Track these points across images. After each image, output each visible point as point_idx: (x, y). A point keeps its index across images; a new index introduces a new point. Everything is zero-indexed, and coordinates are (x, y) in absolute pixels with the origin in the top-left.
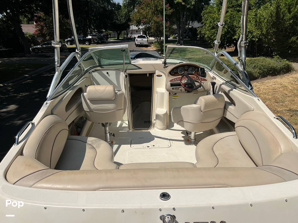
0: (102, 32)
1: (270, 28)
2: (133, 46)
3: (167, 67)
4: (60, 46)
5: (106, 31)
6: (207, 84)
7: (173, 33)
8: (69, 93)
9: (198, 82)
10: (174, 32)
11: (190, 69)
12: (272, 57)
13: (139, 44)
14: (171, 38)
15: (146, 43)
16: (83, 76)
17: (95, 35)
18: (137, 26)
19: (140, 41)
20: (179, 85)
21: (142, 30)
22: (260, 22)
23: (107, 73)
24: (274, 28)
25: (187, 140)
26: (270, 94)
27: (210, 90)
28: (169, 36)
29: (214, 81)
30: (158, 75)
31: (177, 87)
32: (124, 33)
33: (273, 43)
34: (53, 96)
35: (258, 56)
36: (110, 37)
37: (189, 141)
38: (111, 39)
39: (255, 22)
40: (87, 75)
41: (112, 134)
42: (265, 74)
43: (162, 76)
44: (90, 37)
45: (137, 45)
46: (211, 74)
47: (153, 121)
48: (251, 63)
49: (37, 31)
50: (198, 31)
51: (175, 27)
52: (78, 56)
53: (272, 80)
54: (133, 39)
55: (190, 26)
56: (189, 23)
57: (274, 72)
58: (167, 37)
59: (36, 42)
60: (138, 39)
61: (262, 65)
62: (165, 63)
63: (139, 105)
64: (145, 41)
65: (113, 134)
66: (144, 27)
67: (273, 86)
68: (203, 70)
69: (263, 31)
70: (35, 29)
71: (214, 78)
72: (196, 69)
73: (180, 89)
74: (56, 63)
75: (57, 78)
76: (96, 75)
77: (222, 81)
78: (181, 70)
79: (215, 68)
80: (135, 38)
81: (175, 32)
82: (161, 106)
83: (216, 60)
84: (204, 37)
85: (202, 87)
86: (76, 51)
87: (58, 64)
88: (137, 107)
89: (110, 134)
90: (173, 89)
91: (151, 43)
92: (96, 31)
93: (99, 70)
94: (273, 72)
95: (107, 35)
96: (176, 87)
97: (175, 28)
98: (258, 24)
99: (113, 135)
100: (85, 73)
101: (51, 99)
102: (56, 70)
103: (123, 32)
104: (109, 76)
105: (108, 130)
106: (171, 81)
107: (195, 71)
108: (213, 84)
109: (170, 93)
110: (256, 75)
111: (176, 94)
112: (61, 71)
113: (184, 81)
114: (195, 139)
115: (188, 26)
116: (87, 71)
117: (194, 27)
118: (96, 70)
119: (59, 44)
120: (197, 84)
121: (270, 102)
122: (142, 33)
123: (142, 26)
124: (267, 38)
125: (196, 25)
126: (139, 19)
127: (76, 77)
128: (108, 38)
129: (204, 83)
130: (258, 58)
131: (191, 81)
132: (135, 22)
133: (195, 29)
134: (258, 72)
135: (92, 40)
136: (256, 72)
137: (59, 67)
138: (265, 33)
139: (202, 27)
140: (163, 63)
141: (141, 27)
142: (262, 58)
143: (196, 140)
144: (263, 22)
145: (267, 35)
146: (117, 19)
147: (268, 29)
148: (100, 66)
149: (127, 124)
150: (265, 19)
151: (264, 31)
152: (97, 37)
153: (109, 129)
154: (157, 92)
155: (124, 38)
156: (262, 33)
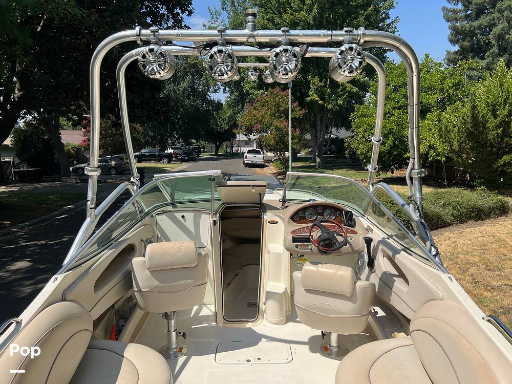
0: (191, 144)
1: (465, 141)
2: (240, 165)
3: (287, 207)
4: (99, 174)
5: (197, 141)
6: (358, 241)
7: (305, 146)
8: (108, 255)
9: (342, 235)
10: (306, 144)
11: (327, 212)
12: (472, 187)
13: (250, 162)
14: (302, 154)
15: (261, 162)
16: (139, 221)
17: (180, 148)
18: (246, 135)
19: (251, 158)
20: (307, 240)
21: (255, 141)
22: (448, 132)
23: (183, 217)
24: (471, 141)
25: (323, 348)
26: (475, 253)
27: (363, 251)
28: (299, 151)
29: (369, 235)
30: (272, 221)
31: (305, 243)
32: (227, 145)
33: (472, 164)
34: (71, 264)
35: (449, 186)
36: (204, 152)
37: (327, 350)
38: (205, 155)
39: (439, 130)
40: (147, 220)
41: (180, 333)
42: (463, 217)
43: (277, 222)
44: (170, 151)
45: (247, 164)
46: (364, 222)
47: (262, 306)
48: (438, 198)
49: (85, 141)
50: (346, 144)
51: (308, 136)
52: (133, 189)
53: (477, 229)
54: (240, 155)
55: (332, 136)
56: (331, 132)
57: (479, 215)
58: (295, 152)
59: (82, 158)
60: (249, 155)
61: (458, 203)
62: (284, 201)
63: (240, 271)
64: (260, 159)
65: (182, 334)
66: (257, 136)
67: (480, 239)
68: (349, 215)
69: (453, 145)
70: (83, 138)
71: (368, 230)
72: (338, 213)
73: (309, 247)
74: (89, 203)
75: (87, 229)
76: (162, 220)
77: (383, 235)
78: (311, 214)
79: (371, 211)
80: (243, 153)
81: (309, 145)
82: (277, 278)
83: (371, 199)
84: (355, 153)
85: (348, 245)
86: (132, 180)
87: (92, 204)
88: (236, 275)
89: (177, 334)
90: (297, 247)
91: (269, 161)
92: (181, 141)
93: (171, 211)
94: (476, 214)
95: (199, 148)
96: (302, 243)
97: (309, 139)
98: (444, 134)
99: (183, 336)
100: (143, 218)
101: (67, 269)
102: (88, 215)
103: (225, 143)
104: (185, 221)
105: (173, 325)
106: (293, 232)
107: (336, 216)
108: (368, 241)
109: (291, 255)
110: (449, 219)
111: (303, 256)
112: (96, 216)
113: (316, 234)
114: (339, 347)
115: (330, 136)
116: (147, 214)
117: (340, 137)
118: (164, 212)
119: (96, 171)
120: (340, 239)
121: (478, 269)
122: (255, 145)
123: (254, 135)
124: (461, 157)
125: (343, 133)
126: (250, 124)
127: (126, 225)
128: (200, 153)
129: (352, 238)
130: (449, 190)
131: (328, 233)
132: (244, 128)
133: (342, 140)
134: (451, 213)
135: (174, 156)
136: (446, 214)
137: (93, 210)
138: (457, 150)
139: (353, 137)
140: (279, 201)
141: (252, 137)
142: (455, 190)
143: (342, 347)
144: (453, 132)
145: (460, 151)
146: (216, 125)
147: (462, 143)
148: (173, 204)
149: (212, 312)
150: (454, 127)
151: (456, 146)
152: (182, 151)
153: (177, 323)
154: (269, 252)
155: (227, 152)
156: (452, 149)
